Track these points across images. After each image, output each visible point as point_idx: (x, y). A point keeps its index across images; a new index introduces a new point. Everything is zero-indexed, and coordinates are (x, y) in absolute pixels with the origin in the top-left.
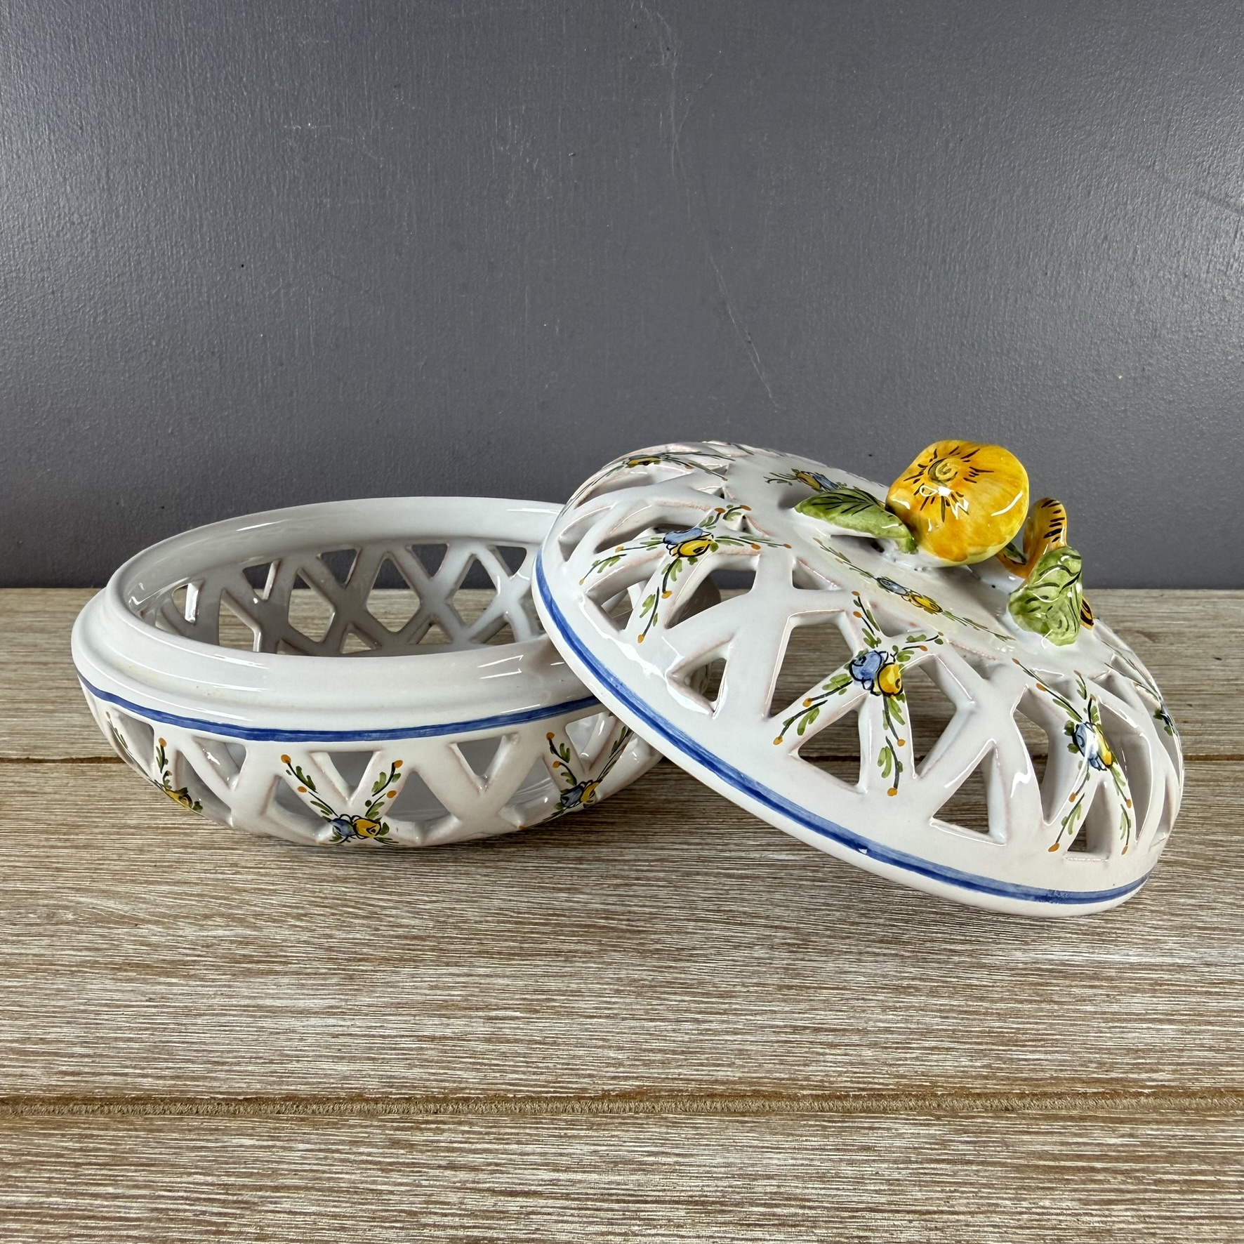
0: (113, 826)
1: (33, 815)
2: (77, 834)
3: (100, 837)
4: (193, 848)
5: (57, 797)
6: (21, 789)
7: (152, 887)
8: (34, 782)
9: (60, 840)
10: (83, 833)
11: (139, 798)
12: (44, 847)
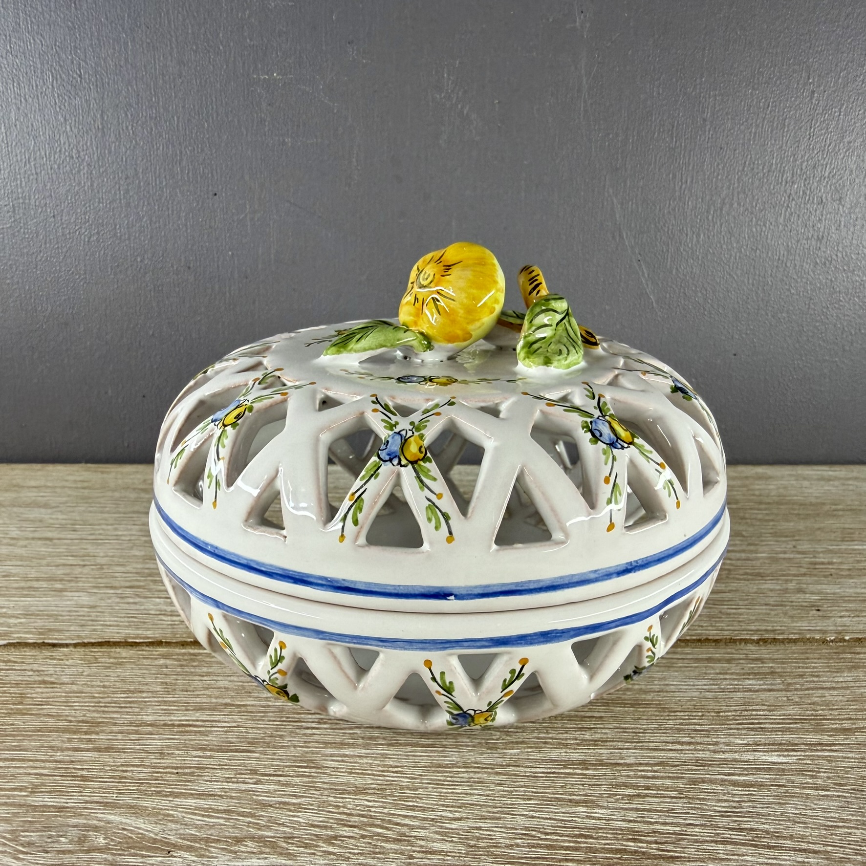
0: (131, 724)
1: (53, 710)
2: (97, 734)
3: (120, 736)
4: (211, 750)
5: (75, 688)
6: (40, 679)
7: (178, 801)
8: (51, 670)
9: (81, 740)
10: (103, 731)
11: (151, 689)
12: (68, 749)
